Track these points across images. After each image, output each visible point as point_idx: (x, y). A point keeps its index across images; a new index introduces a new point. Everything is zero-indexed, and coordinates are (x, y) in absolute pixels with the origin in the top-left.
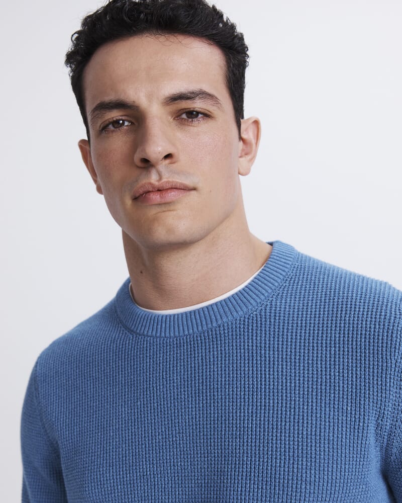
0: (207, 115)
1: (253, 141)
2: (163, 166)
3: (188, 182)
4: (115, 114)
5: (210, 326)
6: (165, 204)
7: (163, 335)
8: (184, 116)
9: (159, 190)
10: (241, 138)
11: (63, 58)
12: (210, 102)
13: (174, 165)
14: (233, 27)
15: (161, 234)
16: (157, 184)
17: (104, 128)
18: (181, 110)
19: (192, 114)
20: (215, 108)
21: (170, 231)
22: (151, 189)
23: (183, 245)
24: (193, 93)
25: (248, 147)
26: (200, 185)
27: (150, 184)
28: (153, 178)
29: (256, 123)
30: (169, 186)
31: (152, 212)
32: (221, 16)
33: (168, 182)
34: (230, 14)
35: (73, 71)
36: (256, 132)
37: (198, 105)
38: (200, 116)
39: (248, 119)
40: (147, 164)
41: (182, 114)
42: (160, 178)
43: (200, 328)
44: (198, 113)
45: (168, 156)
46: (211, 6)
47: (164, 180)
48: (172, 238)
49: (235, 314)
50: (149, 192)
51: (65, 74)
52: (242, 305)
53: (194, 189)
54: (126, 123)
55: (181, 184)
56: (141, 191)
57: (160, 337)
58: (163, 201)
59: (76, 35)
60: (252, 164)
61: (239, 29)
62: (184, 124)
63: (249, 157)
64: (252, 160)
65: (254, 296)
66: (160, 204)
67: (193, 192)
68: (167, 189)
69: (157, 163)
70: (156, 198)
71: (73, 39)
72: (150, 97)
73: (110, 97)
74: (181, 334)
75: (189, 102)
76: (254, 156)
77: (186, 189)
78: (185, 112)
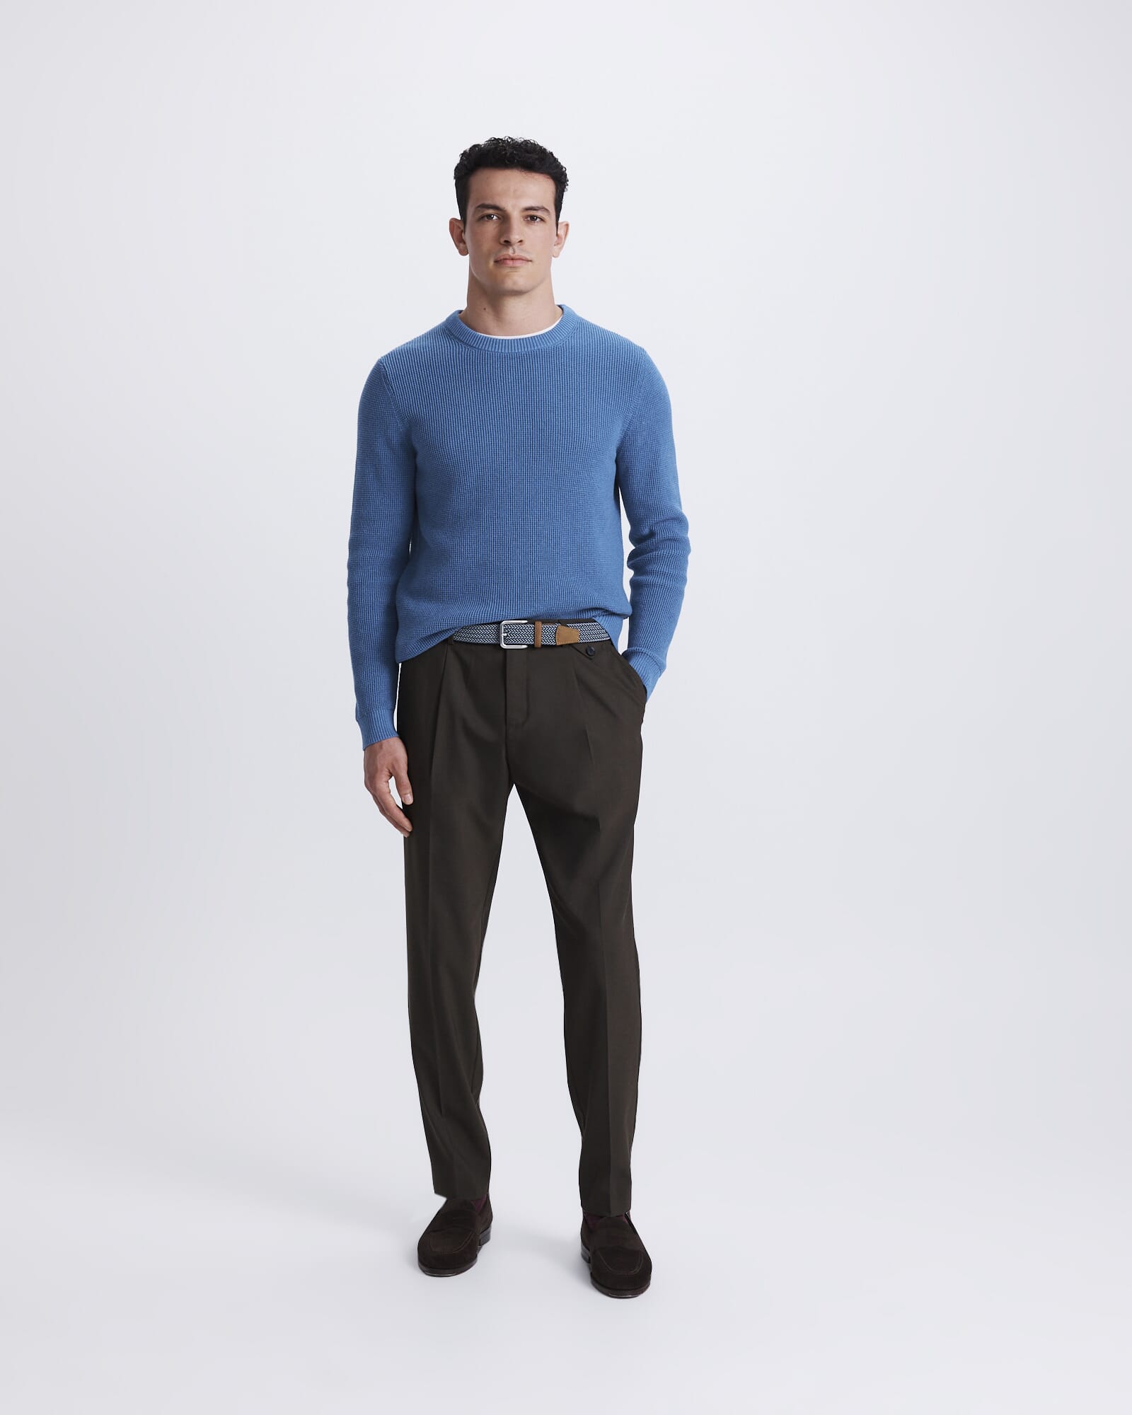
0: (542, 220)
1: (563, 237)
2: (517, 246)
3: (529, 258)
4: (491, 211)
5: (533, 348)
6: (514, 267)
7: (500, 351)
8: (529, 219)
9: (512, 259)
10: (557, 235)
12: (544, 212)
13: (523, 247)
15: (509, 284)
16: (512, 255)
17: (482, 218)
18: (529, 216)
19: (533, 218)
20: (546, 215)
21: (515, 283)
22: (508, 257)
23: (518, 293)
24: (536, 206)
25: (560, 240)
26: (534, 259)
27: (508, 254)
28: (510, 252)
29: (567, 225)
30: (518, 257)
31: (506, 271)
36: (566, 230)
37: (539, 213)
38: (538, 220)
39: (562, 223)
40: (508, 243)
42: (514, 252)
43: (526, 349)
44: (538, 218)
45: (521, 241)
47: (516, 254)
48: (516, 288)
50: (506, 259)
53: (531, 261)
54: (495, 218)
55: (524, 257)
56: (502, 258)
57: (498, 352)
58: (514, 265)
62: (529, 224)
63: (559, 246)
64: (561, 249)
66: (511, 267)
67: (530, 263)
68: (516, 259)
69: (514, 244)
70: (510, 263)
72: (514, 206)
73: (489, 202)
74: (513, 351)
75: (535, 212)
76: (563, 246)
77: (528, 261)
78: (531, 216)
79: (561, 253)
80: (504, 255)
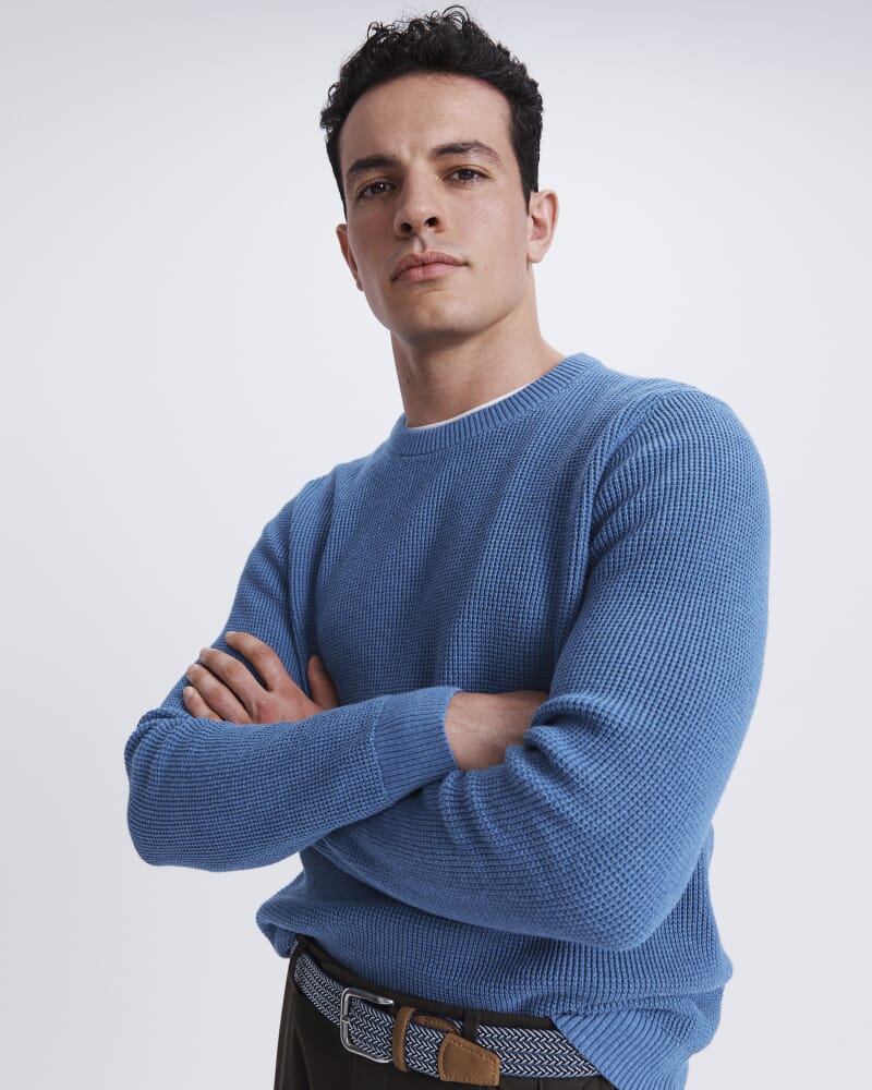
0: (483, 176)
1: (549, 222)
2: (427, 233)
3: (457, 255)
4: (375, 175)
6: (429, 281)
8: (456, 176)
9: (424, 265)
10: (530, 215)
11: (318, 118)
12: (487, 157)
13: (441, 234)
14: (522, 68)
15: (423, 319)
16: (420, 255)
17: (361, 195)
18: (451, 169)
19: (465, 174)
20: (493, 166)
21: (435, 314)
22: (414, 263)
24: (465, 144)
25: (541, 230)
26: (473, 259)
27: (413, 256)
28: (416, 249)
29: (552, 197)
30: (434, 258)
31: (417, 291)
32: (507, 53)
33: (432, 253)
34: (519, 53)
35: (329, 135)
36: (552, 211)
37: (474, 160)
38: (475, 176)
39: (542, 193)
40: (408, 230)
41: (454, 173)
42: (424, 249)
44: (474, 172)
45: (433, 222)
46: (496, 44)
47: (429, 250)
48: (439, 325)
49: (497, 421)
50: (411, 266)
51: (321, 136)
52: (507, 411)
53: (466, 264)
54: (387, 188)
55: (449, 257)
56: (402, 267)
58: (427, 276)
59: (334, 90)
60: (546, 251)
61: (532, 74)
62: (454, 186)
63: (541, 241)
64: (546, 245)
65: (524, 402)
66: (422, 282)
67: (464, 268)
68: (431, 264)
69: (419, 228)
70: (418, 273)
71: (331, 93)
72: (414, 150)
73: (368, 153)
75: (461, 155)
76: (549, 242)
77: (455, 263)
78: (457, 171)
79: (546, 257)
80: (405, 259)
